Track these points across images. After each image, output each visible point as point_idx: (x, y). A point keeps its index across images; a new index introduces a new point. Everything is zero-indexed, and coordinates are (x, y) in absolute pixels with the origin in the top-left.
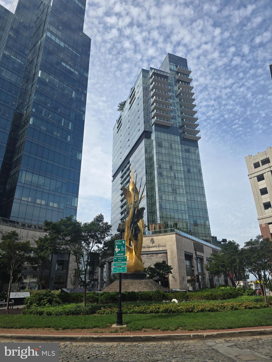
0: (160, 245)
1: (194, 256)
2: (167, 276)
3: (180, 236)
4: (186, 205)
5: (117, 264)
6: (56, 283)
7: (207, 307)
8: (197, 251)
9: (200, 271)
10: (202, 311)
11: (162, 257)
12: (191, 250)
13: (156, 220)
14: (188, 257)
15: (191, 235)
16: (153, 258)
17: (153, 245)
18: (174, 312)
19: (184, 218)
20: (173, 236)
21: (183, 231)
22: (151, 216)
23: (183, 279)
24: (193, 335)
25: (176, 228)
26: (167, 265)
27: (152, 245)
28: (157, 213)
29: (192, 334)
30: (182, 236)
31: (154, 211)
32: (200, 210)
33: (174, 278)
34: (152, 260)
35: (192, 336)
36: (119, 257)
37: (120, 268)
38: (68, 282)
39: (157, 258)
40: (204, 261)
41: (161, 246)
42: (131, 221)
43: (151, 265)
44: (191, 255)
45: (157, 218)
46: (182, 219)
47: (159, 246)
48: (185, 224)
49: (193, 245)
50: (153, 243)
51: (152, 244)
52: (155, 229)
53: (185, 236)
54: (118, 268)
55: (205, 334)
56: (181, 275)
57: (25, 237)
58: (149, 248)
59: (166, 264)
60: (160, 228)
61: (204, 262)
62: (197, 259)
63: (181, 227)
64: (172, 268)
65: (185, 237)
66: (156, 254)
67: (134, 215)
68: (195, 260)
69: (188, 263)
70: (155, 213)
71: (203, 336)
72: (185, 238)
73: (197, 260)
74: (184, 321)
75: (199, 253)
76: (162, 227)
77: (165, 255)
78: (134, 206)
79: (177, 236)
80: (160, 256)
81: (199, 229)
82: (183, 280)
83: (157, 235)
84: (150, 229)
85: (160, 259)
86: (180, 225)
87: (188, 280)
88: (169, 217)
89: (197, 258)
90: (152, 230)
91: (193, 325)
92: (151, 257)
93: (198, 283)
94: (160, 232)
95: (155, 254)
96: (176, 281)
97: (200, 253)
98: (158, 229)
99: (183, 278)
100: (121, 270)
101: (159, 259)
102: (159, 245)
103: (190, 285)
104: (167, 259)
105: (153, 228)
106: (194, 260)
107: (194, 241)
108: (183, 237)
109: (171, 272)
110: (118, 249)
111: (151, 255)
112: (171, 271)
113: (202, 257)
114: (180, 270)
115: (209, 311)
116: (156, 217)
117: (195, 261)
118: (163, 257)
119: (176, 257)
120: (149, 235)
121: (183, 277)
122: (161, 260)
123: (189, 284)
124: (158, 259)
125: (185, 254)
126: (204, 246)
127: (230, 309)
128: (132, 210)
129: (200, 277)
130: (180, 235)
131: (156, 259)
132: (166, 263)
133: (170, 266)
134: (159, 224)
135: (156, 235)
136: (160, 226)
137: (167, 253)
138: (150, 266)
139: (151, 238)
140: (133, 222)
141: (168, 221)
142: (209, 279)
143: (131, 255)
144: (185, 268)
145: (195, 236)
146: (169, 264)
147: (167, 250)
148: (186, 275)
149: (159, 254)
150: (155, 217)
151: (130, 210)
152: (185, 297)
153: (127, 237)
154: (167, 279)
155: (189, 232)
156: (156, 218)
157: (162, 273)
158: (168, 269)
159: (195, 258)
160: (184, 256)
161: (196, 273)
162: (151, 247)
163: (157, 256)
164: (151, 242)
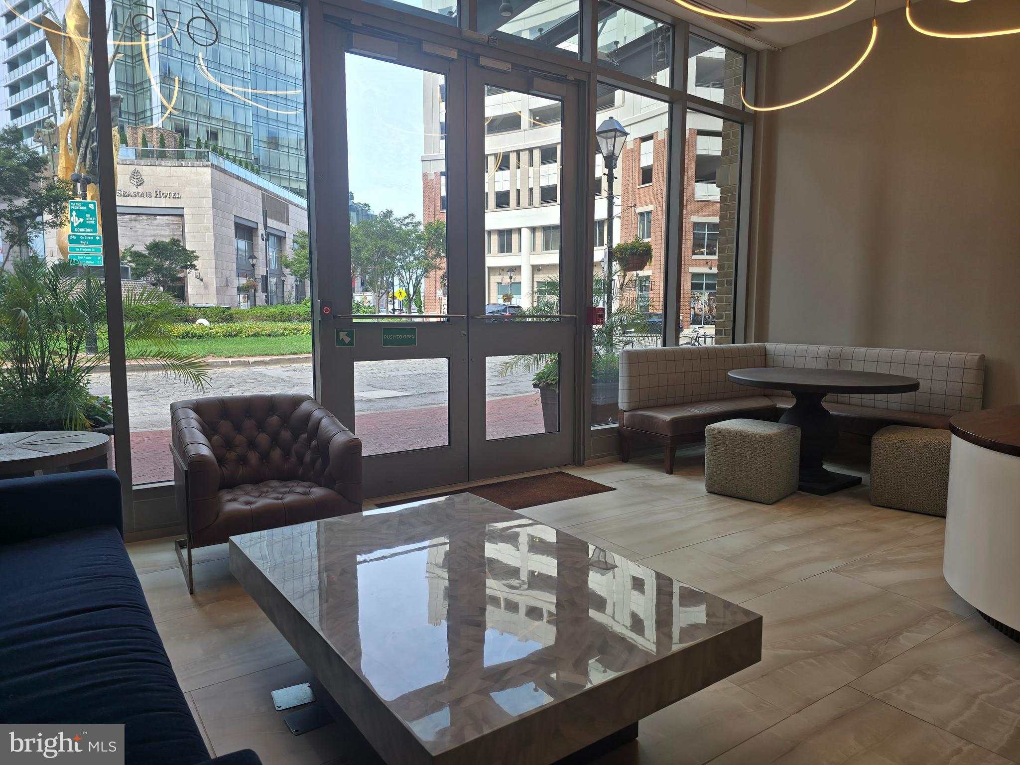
0: (163, 194)
1: (261, 231)
2: (181, 275)
3: (223, 174)
4: (248, 83)
5: (79, 248)
7: (266, 330)
8: (271, 218)
9: (273, 266)
10: (256, 335)
11: (168, 225)
12: (254, 214)
13: (148, 114)
14: (245, 231)
15: (258, 173)
16: (137, 225)
17: (140, 189)
18: (200, 337)
19: (241, 121)
20: (205, 173)
21: (234, 161)
22: (131, 99)
23: (227, 283)
24: (232, 361)
25: (215, 150)
26: (184, 249)
27: (137, 190)
28: (150, 90)
29: (230, 360)
30: (231, 176)
31: (141, 83)
32: (290, 103)
33: (202, 280)
34: (138, 231)
35: (230, 362)
36: (82, 236)
37: (86, 256)
39: (152, 226)
40: (285, 244)
41: (166, 196)
42: (81, 129)
43: (133, 246)
44: (254, 226)
45: (151, 109)
46: (235, 124)
47: (159, 196)
48: (241, 139)
49: (260, 201)
50: (140, 185)
51: (135, 187)
52: (145, 143)
53: (238, 176)
54: (81, 256)
55: (252, 360)
56: (222, 273)
58: (126, 196)
59: (182, 247)
60: (162, 143)
61: (286, 247)
62: (268, 237)
63: (230, 145)
64: (196, 258)
65: (238, 178)
66: (149, 217)
67: (89, 115)
68: (263, 240)
69: (242, 244)
70: (143, 89)
71: (249, 363)
72: (237, 181)
73: (267, 240)
74: (220, 347)
75: (275, 222)
76: (168, 141)
77: (176, 221)
78: (88, 88)
79: (216, 172)
80: (162, 223)
81: (284, 158)
82: (227, 286)
83: (154, 164)
84: (129, 141)
85: (161, 229)
86: (226, 141)
87: (240, 286)
88: (192, 110)
89: (268, 234)
90: (135, 144)
91: (235, 351)
92: (133, 222)
93: (266, 294)
94: (162, 155)
95: (144, 217)
96: (206, 287)
97: (279, 223)
98: (155, 143)
99: (227, 281)
100: (88, 260)
101: (159, 230)
102: (158, 193)
103: (244, 297)
104: (183, 231)
105: (140, 140)
106: (260, 239)
107: (265, 190)
108: (233, 177)
109: (193, 267)
110: (79, 219)
111: (133, 216)
112: (195, 262)
113: (282, 235)
114: (220, 262)
115: (269, 335)
116: (148, 102)
117: (261, 243)
118: (172, 226)
119: (208, 229)
120: (126, 160)
121: (227, 278)
122: (165, 236)
123: (242, 296)
124: (154, 230)
125: (235, 223)
126: (291, 207)
127: (307, 333)
128: (81, 99)
129: (273, 281)
130: (223, 171)
132: (181, 244)
133: (192, 252)
134: (160, 129)
135: (149, 161)
136: (162, 135)
137: (182, 216)
138: (130, 248)
139: (131, 168)
140: (87, 135)
141: (188, 122)
142: (294, 285)
144: (234, 257)
145: (268, 177)
146: (189, 247)
147: (183, 208)
148: (234, 274)
149: (158, 217)
150: (144, 105)
151: (74, 94)
152: (226, 316)
154: (182, 280)
155: (250, 162)
156: (148, 107)
157: (169, 269)
158: (187, 259)
159: (262, 235)
160: (233, 227)
161: (261, 271)
162: (133, 195)
163: (153, 222)
164: (132, 181)
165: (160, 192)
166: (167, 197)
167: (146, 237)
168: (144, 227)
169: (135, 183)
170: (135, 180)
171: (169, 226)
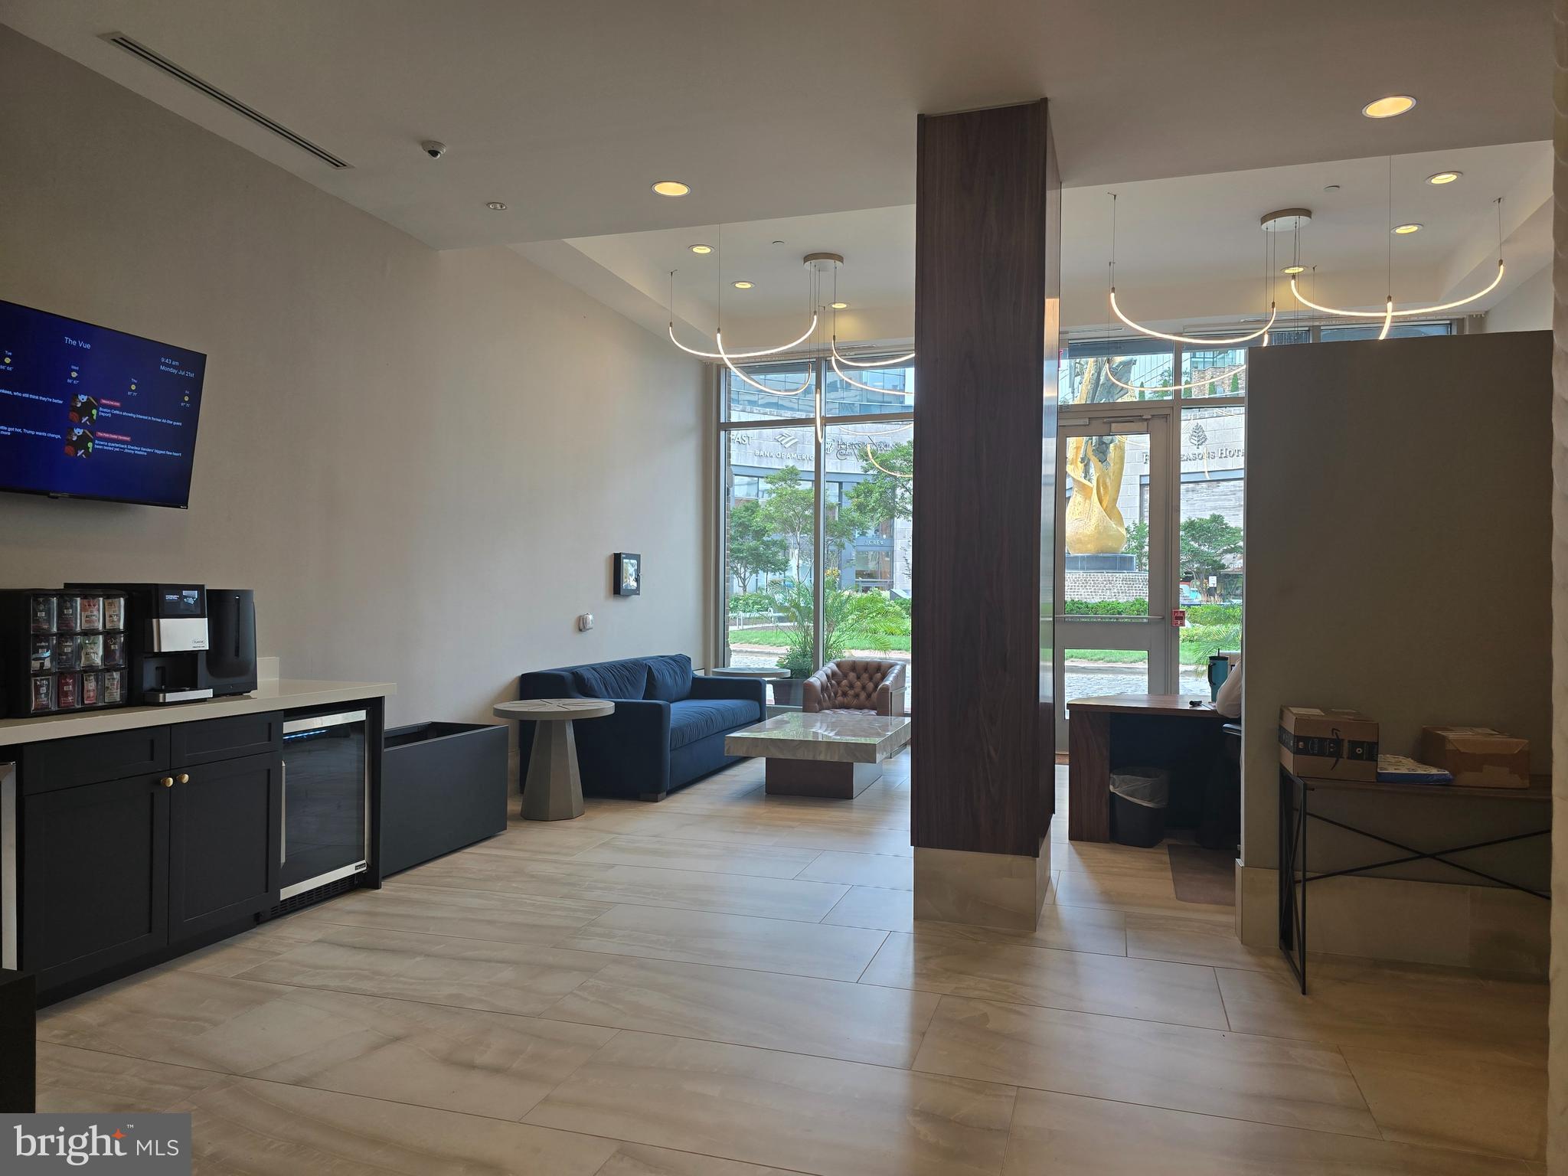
0: (1230, 452)
6: (859, 574)
17: (1202, 449)
34: (1195, 504)
38: (898, 570)
39: (1213, 495)
41: (1233, 455)
50: (1201, 444)
51: (1195, 447)
57: (754, 436)
58: (1186, 460)
60: (1235, 386)
66: (1210, 484)
83: (1220, 414)
85: (1225, 500)
92: (1195, 492)
95: (1204, 485)
98: (1226, 387)
101: (1222, 500)
102: (1224, 452)
105: (1207, 386)
111: (1191, 485)
124: (1212, 501)
131: (1209, 500)
139: (1193, 423)
143: (1086, 505)
149: (1222, 484)
151: (1085, 367)
153: (1075, 450)
162: (1191, 457)
163: (1214, 490)
164: (1192, 441)
165: (1226, 449)
166: (1235, 456)
167: (1204, 511)
168: (1203, 498)
169: (1196, 443)
170: (1196, 439)
171: (1234, 494)
